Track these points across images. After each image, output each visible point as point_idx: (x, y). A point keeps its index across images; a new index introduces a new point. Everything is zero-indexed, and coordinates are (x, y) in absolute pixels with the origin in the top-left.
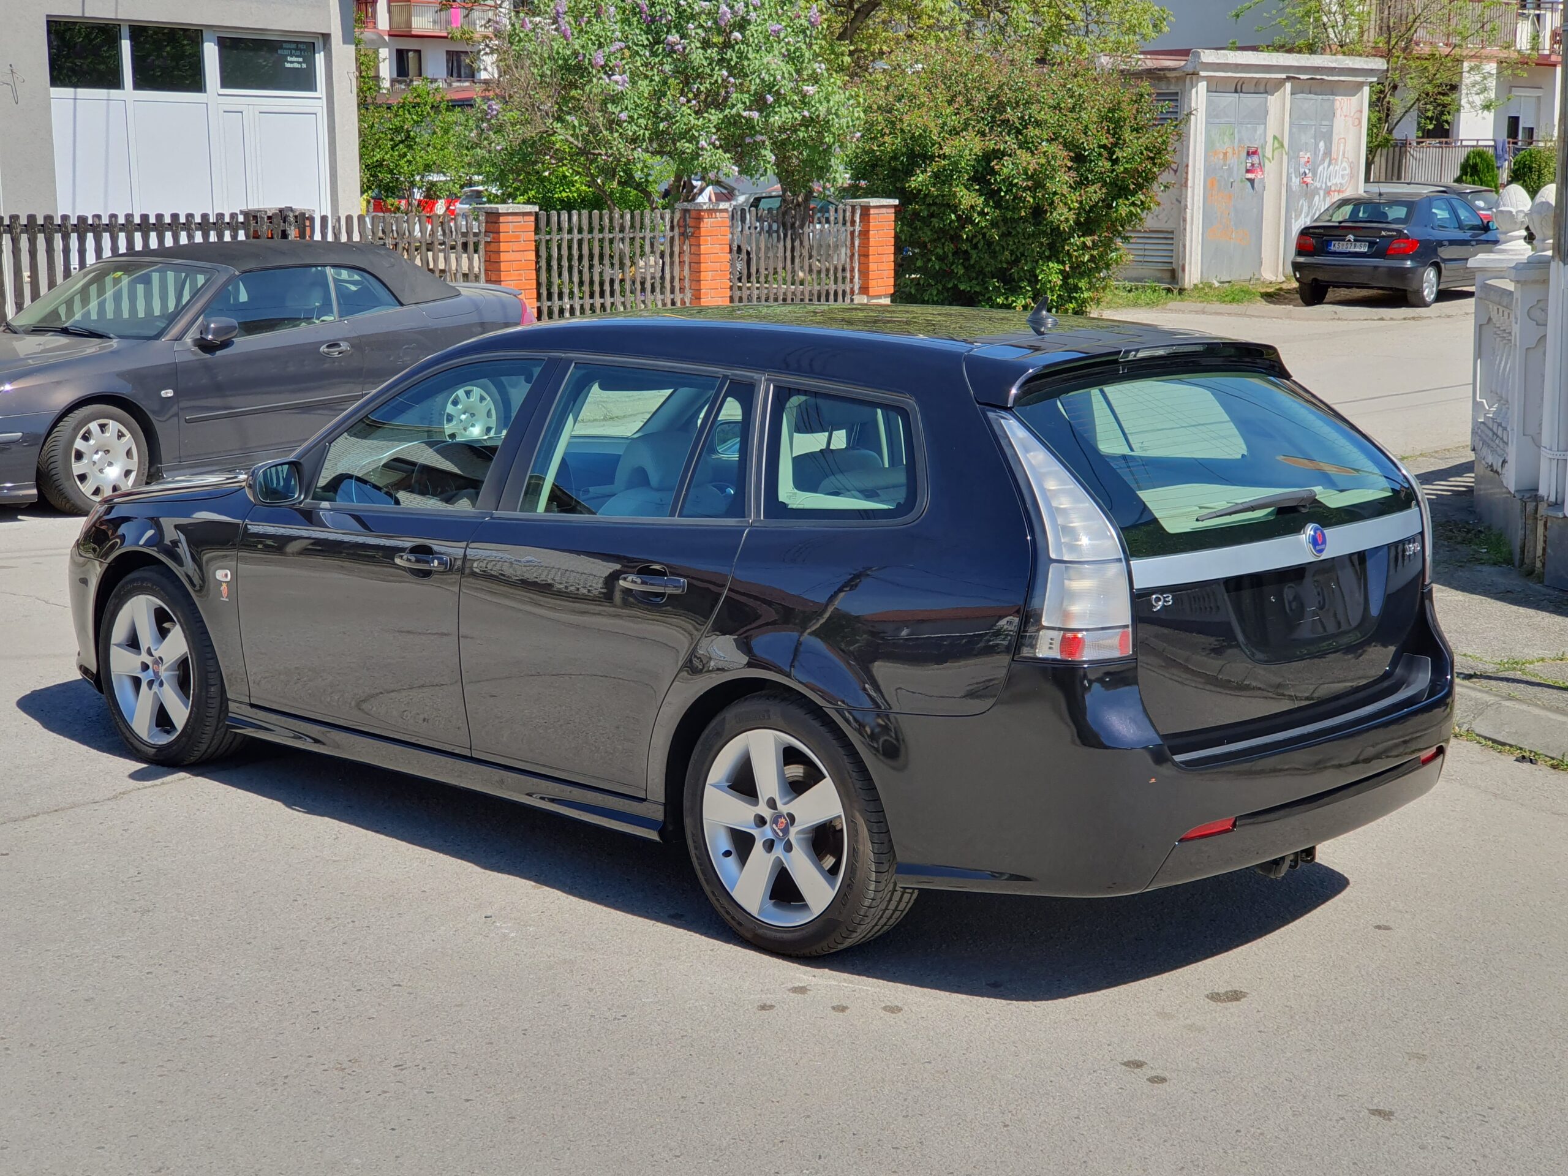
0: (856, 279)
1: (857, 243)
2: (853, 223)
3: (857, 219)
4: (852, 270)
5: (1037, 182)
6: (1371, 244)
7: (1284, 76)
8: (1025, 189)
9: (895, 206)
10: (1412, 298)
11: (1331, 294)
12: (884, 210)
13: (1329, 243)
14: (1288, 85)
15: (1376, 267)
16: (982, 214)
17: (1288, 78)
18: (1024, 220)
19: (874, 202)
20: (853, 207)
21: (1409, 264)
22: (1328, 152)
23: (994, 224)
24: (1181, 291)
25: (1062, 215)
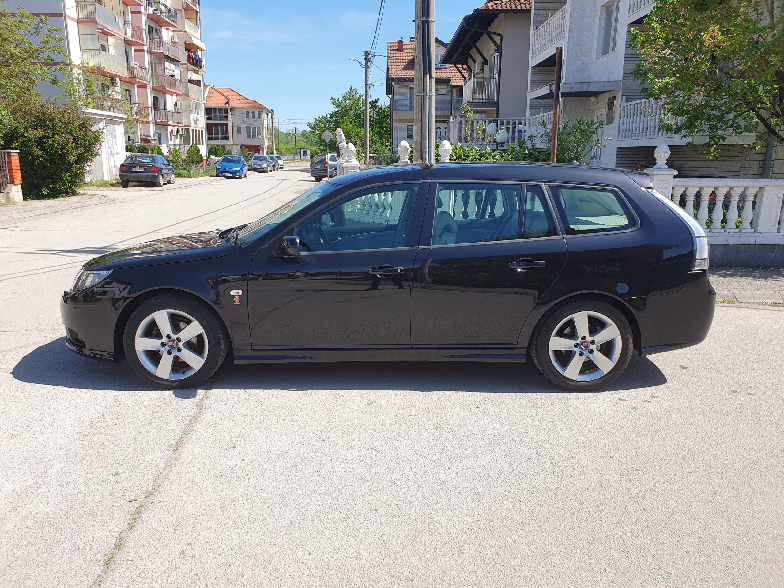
0: (8, 178)
1: (7, 165)
2: (5, 158)
3: (6, 157)
4: (7, 175)
5: (63, 146)
6: (145, 169)
7: (103, 118)
8: (58, 149)
9: (18, 153)
10: (157, 184)
11: (130, 183)
12: (15, 154)
13: (131, 169)
14: (104, 121)
15: (147, 176)
16: (42, 157)
17: (104, 118)
18: (58, 159)
19: (12, 151)
20: (4, 153)
21: (156, 174)
22: (115, 142)
23: (47, 160)
24: (85, 184)
25: (72, 158)
